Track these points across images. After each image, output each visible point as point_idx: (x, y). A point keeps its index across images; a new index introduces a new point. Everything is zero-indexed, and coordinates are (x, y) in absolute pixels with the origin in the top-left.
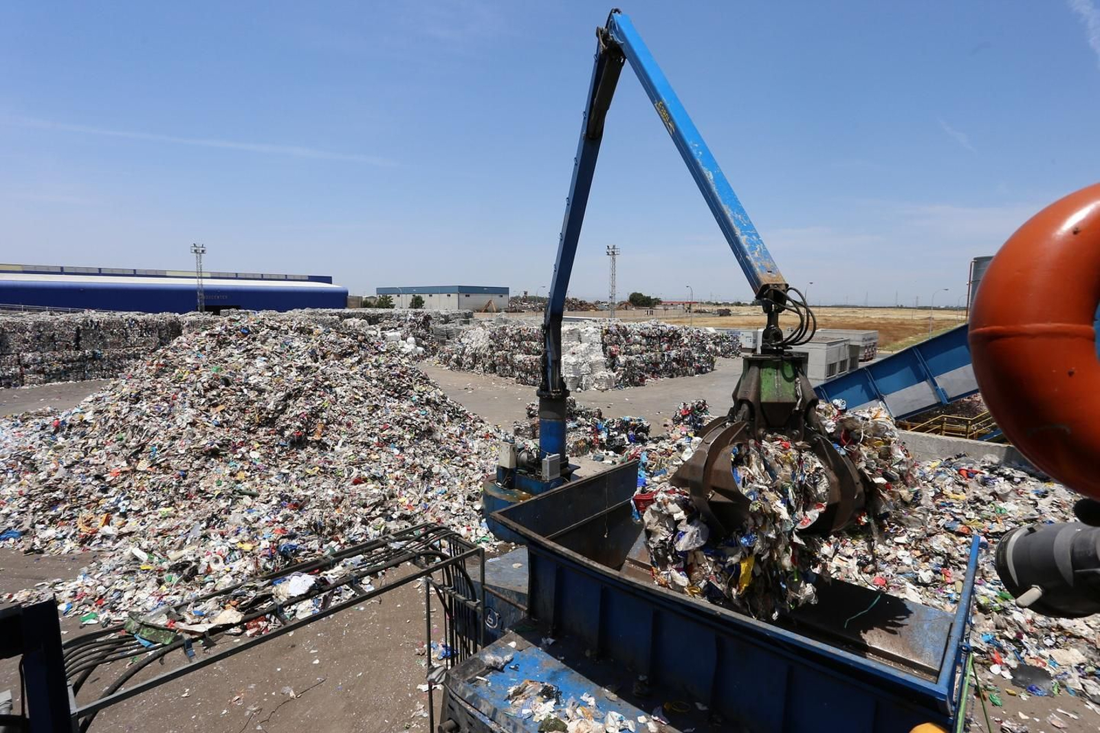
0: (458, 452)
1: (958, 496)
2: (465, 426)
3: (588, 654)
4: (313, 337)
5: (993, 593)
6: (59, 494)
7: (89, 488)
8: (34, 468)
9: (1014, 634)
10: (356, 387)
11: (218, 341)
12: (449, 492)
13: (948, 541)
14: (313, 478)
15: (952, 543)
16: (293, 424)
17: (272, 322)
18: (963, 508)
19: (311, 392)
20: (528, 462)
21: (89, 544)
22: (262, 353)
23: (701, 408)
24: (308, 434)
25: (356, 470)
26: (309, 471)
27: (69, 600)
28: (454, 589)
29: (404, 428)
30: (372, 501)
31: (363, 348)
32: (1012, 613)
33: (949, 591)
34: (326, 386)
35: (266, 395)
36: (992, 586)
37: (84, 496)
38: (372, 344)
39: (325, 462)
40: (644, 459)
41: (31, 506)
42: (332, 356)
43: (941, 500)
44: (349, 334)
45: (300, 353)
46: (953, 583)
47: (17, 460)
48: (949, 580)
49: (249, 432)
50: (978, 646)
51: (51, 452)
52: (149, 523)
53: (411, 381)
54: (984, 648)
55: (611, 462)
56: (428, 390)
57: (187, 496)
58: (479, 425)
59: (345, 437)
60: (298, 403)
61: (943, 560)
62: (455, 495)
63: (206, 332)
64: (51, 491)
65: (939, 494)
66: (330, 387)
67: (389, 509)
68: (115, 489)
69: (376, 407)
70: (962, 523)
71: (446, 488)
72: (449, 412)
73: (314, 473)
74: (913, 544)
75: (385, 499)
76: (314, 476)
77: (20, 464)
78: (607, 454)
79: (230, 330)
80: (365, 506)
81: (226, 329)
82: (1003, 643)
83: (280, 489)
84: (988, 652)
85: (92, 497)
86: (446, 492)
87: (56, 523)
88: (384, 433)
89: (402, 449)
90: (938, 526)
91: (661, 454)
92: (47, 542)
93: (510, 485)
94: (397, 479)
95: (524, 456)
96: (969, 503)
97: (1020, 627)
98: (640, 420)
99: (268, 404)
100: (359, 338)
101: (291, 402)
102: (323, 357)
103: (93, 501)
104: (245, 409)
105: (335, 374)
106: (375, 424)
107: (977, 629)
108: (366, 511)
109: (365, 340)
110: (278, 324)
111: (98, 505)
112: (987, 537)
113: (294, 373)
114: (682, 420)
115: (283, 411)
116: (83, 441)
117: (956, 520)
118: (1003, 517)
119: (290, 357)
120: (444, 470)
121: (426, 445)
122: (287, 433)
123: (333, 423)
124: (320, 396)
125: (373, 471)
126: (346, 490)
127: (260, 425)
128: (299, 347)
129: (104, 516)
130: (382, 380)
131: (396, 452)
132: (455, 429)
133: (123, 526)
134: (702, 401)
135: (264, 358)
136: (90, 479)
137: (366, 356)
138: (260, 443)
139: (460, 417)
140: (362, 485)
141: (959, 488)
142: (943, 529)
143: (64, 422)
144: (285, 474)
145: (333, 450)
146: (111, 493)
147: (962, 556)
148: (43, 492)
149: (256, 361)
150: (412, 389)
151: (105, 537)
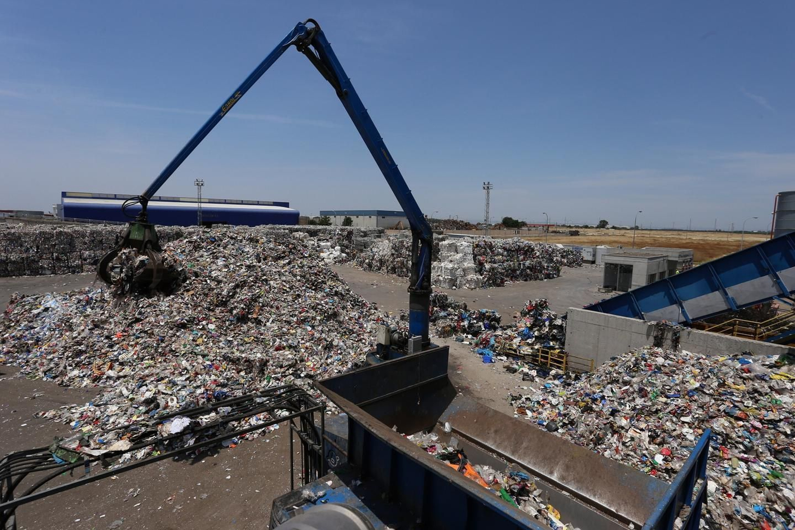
0: (355, 330)
1: (739, 387)
2: (363, 312)
3: (383, 496)
4: (259, 245)
5: (766, 471)
6: (82, 347)
7: (101, 344)
8: (70, 328)
9: (784, 508)
10: (285, 281)
11: (194, 246)
12: (342, 360)
13: (727, 424)
14: (249, 345)
15: (730, 426)
16: (239, 305)
17: (231, 234)
18: (743, 397)
19: (252, 283)
20: (399, 341)
21: (98, 382)
22: (222, 255)
23: (543, 305)
24: (249, 313)
25: (278, 340)
26: (246, 339)
27: (77, 420)
28: (307, 435)
29: (317, 312)
30: (287, 363)
31: (293, 253)
32: (782, 490)
33: (726, 465)
34: (263, 280)
35: (222, 285)
36: (765, 465)
37: (98, 350)
38: (299, 251)
39: (258, 334)
40: (492, 342)
41: (65, 354)
42: (270, 259)
43: (723, 389)
44: (283, 244)
45: (249, 256)
46: (730, 459)
47: (62, 322)
48: (726, 456)
49: (209, 310)
50: (749, 515)
51: (82, 318)
52: (137, 370)
53: (325, 278)
54: (755, 517)
55: (468, 343)
56: (337, 285)
57: (163, 353)
58: (373, 311)
59: (274, 316)
60: (244, 292)
61: (721, 439)
62: (347, 362)
63: (187, 240)
64: (78, 345)
65: (722, 385)
66: (266, 280)
67: (299, 369)
68: (118, 346)
69: (299, 296)
70: (740, 409)
71: (341, 356)
72: (351, 301)
73: (250, 341)
74: (696, 424)
75: (297, 362)
76: (249, 343)
77: (63, 325)
78: (467, 337)
79: (202, 239)
80: (281, 367)
81: (200, 238)
82: (773, 514)
83: (224, 351)
84: (758, 521)
85: (103, 351)
86: (340, 359)
87: (79, 366)
88: (302, 314)
89: (313, 327)
90: (719, 410)
91: (506, 339)
92: (73, 379)
93: (385, 357)
94: (307, 348)
95: (396, 336)
96: (748, 393)
97: (789, 503)
98: (494, 312)
99: (223, 291)
100: (290, 246)
101: (238, 290)
102: (265, 259)
103: (103, 354)
104: (207, 294)
105: (270, 271)
106: (296, 308)
107: (750, 501)
108: (282, 370)
109: (294, 248)
110: (236, 235)
111: (106, 356)
112: (762, 423)
113: (243, 270)
114: (528, 313)
115: (233, 297)
116: (102, 312)
117: (735, 406)
118: (778, 407)
119: (242, 259)
120: (342, 344)
121: (332, 324)
122: (235, 312)
123: (267, 306)
124: (258, 287)
125: (290, 342)
126: (270, 354)
127: (217, 306)
128: (248, 251)
129: (109, 364)
130: (304, 277)
131: (309, 328)
132: (355, 314)
133: (120, 371)
134: (544, 300)
135: (223, 259)
136: (103, 338)
137: (294, 259)
138: (216, 318)
139: (359, 305)
140: (281, 352)
141: (740, 381)
142: (723, 413)
143: (92, 298)
144: (229, 341)
145: (265, 325)
146: (115, 348)
147: (739, 437)
148: (73, 345)
149: (218, 260)
150: (325, 284)
151: (109, 378)
